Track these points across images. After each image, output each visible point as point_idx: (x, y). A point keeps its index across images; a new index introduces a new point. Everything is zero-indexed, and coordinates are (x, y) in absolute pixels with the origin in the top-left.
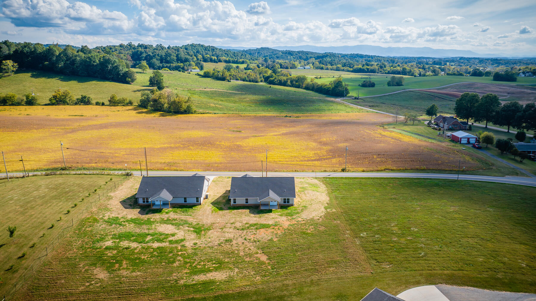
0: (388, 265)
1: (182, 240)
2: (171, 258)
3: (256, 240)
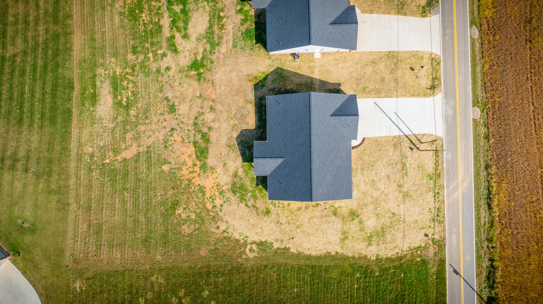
1: (175, 51)
2: (143, 47)
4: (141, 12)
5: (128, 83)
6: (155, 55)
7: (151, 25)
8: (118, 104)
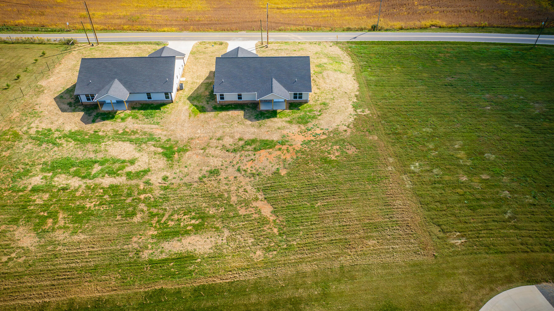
0: (458, 238)
1: (146, 172)
2: (130, 206)
3: (254, 172)
4: (83, 208)
5: (172, 220)
6: (144, 191)
7: (105, 197)
8: (197, 229)
